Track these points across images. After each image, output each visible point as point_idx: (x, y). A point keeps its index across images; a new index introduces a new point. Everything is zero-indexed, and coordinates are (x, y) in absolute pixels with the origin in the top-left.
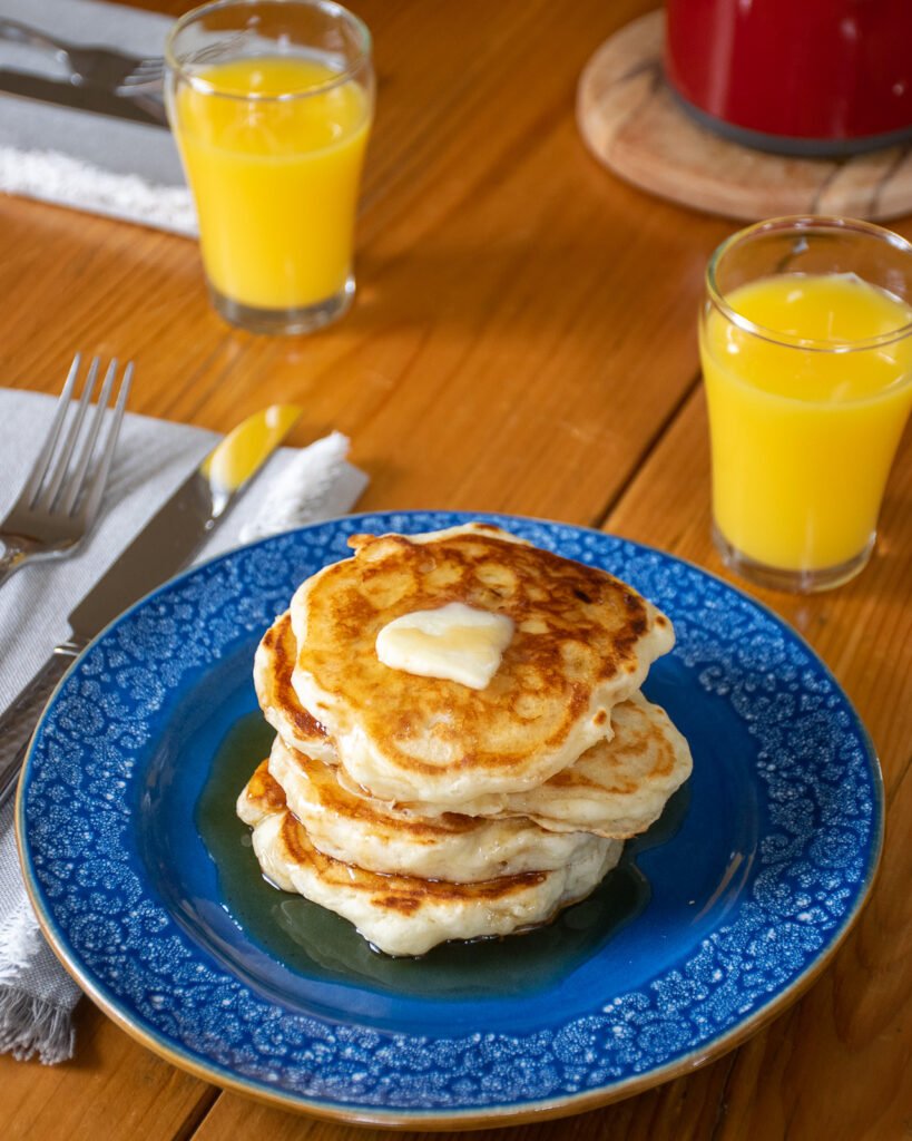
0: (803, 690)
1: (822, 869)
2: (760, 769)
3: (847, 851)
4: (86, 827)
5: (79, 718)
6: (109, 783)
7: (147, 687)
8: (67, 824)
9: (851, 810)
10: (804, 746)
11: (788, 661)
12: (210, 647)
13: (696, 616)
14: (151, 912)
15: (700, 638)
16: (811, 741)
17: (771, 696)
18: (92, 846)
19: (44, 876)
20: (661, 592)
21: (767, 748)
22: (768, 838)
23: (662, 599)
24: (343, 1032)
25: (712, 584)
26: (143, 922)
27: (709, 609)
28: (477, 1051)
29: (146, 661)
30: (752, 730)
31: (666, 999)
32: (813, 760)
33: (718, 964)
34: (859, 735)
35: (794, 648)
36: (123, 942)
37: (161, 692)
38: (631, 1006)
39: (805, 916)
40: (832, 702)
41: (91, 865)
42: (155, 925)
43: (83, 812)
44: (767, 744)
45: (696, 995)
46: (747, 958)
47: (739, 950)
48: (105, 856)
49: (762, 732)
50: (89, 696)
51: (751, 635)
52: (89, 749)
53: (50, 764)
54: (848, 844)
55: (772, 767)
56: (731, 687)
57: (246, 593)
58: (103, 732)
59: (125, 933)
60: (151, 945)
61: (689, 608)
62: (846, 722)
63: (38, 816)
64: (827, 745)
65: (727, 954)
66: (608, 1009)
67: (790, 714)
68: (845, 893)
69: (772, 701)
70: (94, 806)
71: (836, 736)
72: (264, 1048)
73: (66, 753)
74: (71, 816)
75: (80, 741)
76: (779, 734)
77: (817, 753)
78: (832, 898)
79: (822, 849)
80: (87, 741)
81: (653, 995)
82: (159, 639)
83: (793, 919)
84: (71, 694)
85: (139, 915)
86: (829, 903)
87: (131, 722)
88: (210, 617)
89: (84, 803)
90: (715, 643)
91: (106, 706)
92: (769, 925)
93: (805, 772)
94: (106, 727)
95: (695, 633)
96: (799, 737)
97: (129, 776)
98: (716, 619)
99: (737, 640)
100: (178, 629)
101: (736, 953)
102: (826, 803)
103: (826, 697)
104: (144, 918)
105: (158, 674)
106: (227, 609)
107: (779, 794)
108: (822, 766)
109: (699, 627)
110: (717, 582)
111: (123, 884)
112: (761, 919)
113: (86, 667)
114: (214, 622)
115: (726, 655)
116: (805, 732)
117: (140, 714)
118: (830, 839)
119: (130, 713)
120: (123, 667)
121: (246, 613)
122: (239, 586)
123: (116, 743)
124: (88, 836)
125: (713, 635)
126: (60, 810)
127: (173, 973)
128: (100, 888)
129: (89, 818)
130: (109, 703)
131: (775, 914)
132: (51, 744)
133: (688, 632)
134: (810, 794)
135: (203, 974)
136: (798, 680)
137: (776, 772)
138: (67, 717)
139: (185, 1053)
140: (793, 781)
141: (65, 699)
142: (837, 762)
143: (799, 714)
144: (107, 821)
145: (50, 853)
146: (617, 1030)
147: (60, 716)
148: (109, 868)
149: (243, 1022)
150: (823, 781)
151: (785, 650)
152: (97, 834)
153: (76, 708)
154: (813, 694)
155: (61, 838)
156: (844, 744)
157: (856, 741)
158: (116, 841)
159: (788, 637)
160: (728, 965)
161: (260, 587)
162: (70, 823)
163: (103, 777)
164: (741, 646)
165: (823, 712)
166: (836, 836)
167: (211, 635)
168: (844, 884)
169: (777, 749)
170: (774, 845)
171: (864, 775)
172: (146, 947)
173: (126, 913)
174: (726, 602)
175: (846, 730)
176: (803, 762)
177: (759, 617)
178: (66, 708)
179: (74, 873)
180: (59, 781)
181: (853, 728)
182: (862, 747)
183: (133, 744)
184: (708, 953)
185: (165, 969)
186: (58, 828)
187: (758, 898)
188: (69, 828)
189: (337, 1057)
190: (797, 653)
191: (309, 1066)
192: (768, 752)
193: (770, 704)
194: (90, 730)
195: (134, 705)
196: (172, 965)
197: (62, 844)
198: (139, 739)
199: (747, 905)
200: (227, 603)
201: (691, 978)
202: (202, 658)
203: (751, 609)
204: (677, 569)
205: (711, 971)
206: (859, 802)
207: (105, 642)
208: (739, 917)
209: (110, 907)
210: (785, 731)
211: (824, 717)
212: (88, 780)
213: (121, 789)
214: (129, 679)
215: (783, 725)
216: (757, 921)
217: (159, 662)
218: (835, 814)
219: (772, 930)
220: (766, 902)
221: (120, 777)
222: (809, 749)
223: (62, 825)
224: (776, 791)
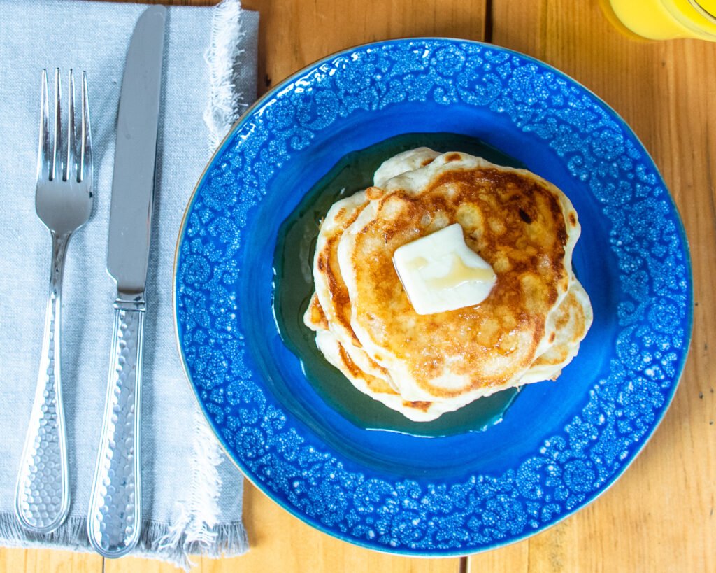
0: (637, 180)
1: (658, 333)
2: (611, 245)
3: (672, 320)
4: (222, 357)
5: (196, 271)
6: (226, 317)
7: (229, 231)
8: (211, 359)
9: (673, 285)
10: (640, 225)
11: (626, 154)
12: (258, 188)
13: (563, 114)
14: (275, 414)
15: (567, 132)
16: (644, 221)
17: (616, 182)
18: (229, 371)
19: (210, 406)
20: (539, 93)
21: (616, 227)
22: (622, 305)
23: (539, 99)
24: (400, 487)
25: (573, 89)
26: (272, 425)
27: (571, 108)
28: (475, 491)
29: (223, 210)
30: (605, 211)
31: (574, 439)
32: (645, 238)
33: (601, 411)
34: (676, 222)
35: (630, 144)
36: (266, 443)
37: (237, 233)
38: (555, 448)
39: (649, 372)
40: (657, 192)
41: (232, 386)
42: (279, 424)
43: (218, 346)
44: (616, 224)
45: (591, 435)
46: (618, 406)
47: (612, 399)
48: (238, 378)
49: (612, 213)
50: (197, 251)
51: (601, 130)
52: (207, 293)
53: (189, 316)
54: (673, 314)
55: (620, 243)
56: (590, 173)
57: (272, 137)
58: (211, 276)
59: (265, 436)
60: (280, 439)
61: (558, 107)
62: (666, 210)
63: (194, 361)
64: (654, 227)
65: (606, 402)
66: (543, 451)
67: (629, 199)
68: (673, 357)
69: (617, 186)
70: (222, 339)
71: (660, 220)
72: (361, 509)
73: (196, 303)
74: (211, 351)
75: (200, 290)
76: (623, 214)
77: (648, 233)
78: (665, 359)
79: (656, 315)
80: (205, 287)
81: (566, 437)
82: (226, 190)
83: (642, 374)
84: (186, 256)
85: (269, 418)
86: (664, 363)
87: (226, 261)
88: (253, 161)
89: (216, 339)
90: (576, 135)
91: (208, 254)
92: (628, 378)
93: (641, 247)
94: (212, 270)
95: (563, 127)
96: (636, 219)
97: (235, 308)
98: (576, 117)
99: (591, 134)
100: (236, 177)
101: (611, 402)
102: (656, 276)
103: (653, 187)
104: (272, 420)
105: (232, 218)
106: (262, 153)
107: (626, 266)
108: (651, 244)
109: (566, 123)
110: (577, 87)
111: (254, 397)
112: (622, 373)
113: (190, 231)
114: (256, 165)
115: (584, 145)
116: (640, 214)
117: (230, 254)
118: (660, 308)
119: (223, 255)
120: (211, 221)
121: (275, 153)
122: (266, 133)
123: (221, 282)
124: (225, 364)
125: (575, 129)
126: (205, 349)
127: (298, 458)
128: (243, 404)
129: (221, 350)
130: (209, 251)
131: (632, 370)
132: (186, 300)
133: (558, 127)
134: (644, 266)
135: (314, 454)
136: (633, 171)
137: (622, 247)
138: (189, 274)
139: (322, 529)
140: (634, 255)
141: (185, 261)
142: (662, 242)
143: (635, 200)
144: (232, 348)
145: (208, 385)
146: (551, 468)
147: (185, 276)
148: (243, 386)
149: (345, 490)
150: (653, 256)
151: (624, 144)
152: (230, 362)
153: (192, 264)
154: (644, 184)
155: (211, 371)
156: (666, 228)
157: (674, 227)
158: (242, 364)
159: (627, 136)
160: (607, 410)
161: (280, 130)
162: (213, 357)
163: (221, 313)
164: (594, 138)
165: (651, 199)
166: (664, 305)
167: (258, 178)
168: (672, 349)
169: (622, 227)
170: (626, 311)
171: (680, 257)
172: (279, 442)
173: (261, 420)
174: (583, 103)
175: (667, 217)
176: (639, 239)
177: (606, 116)
178: (187, 268)
179: (225, 395)
180: (198, 327)
181: (671, 216)
182: (679, 232)
183: (231, 280)
184: (594, 400)
185: (292, 457)
186: (207, 364)
187: (620, 356)
188: (213, 361)
189: (400, 506)
190: (632, 148)
191: (388, 518)
192: (617, 230)
193: (616, 189)
194: (204, 277)
195: (224, 247)
196: (296, 452)
197: (212, 375)
198: (233, 274)
199: (614, 362)
200: (261, 148)
201: (587, 422)
202: (255, 198)
203: (601, 111)
204: (549, 76)
205: (597, 415)
206: (678, 280)
207: (196, 207)
208: (609, 372)
209: (252, 418)
210: (627, 213)
211: (652, 204)
212: (214, 318)
213: (234, 320)
214: (216, 228)
215: (626, 208)
216: (621, 376)
217: (231, 208)
218: (663, 286)
219: (630, 383)
220: (625, 359)
221: (230, 310)
222: (643, 228)
223: (208, 360)
224: (624, 264)
